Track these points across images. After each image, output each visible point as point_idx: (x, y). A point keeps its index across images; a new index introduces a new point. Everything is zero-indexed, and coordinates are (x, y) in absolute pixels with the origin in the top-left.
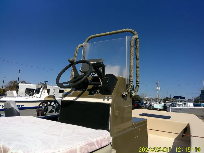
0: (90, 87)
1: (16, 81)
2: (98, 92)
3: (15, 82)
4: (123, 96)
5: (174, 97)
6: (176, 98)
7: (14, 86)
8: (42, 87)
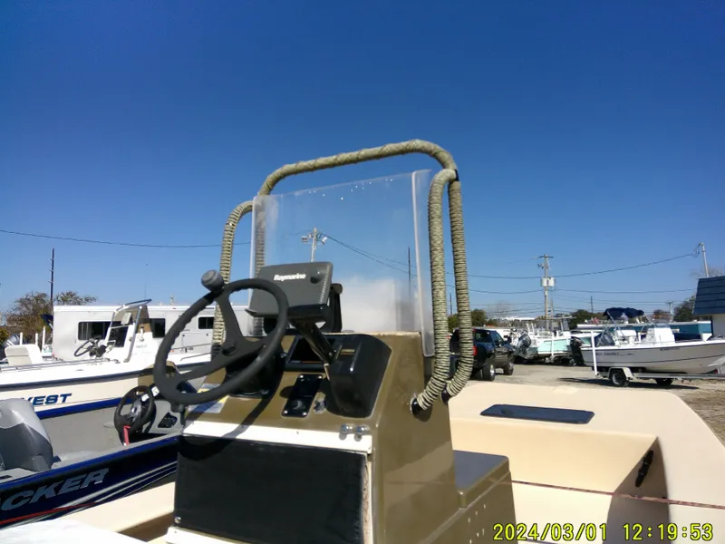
0: (289, 379)
1: (45, 295)
2: (318, 404)
3: (40, 298)
4: (416, 409)
5: (605, 314)
6: (614, 314)
7: (35, 312)
8: (131, 321)
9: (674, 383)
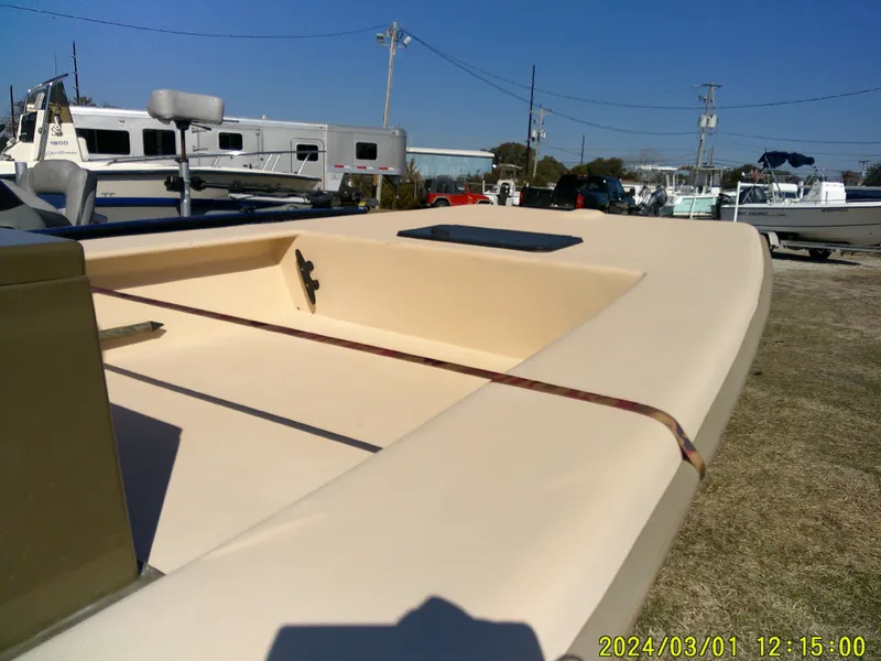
5: (762, 159)
6: (773, 159)
8: (44, 106)
9: (830, 257)
